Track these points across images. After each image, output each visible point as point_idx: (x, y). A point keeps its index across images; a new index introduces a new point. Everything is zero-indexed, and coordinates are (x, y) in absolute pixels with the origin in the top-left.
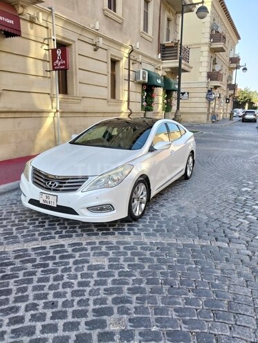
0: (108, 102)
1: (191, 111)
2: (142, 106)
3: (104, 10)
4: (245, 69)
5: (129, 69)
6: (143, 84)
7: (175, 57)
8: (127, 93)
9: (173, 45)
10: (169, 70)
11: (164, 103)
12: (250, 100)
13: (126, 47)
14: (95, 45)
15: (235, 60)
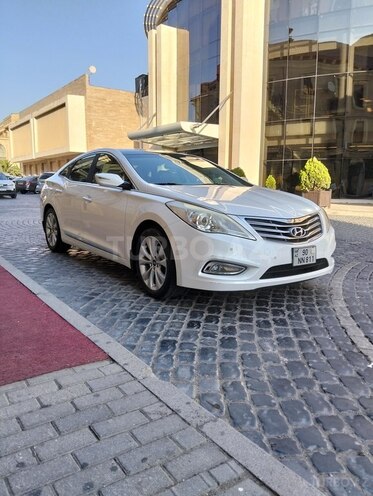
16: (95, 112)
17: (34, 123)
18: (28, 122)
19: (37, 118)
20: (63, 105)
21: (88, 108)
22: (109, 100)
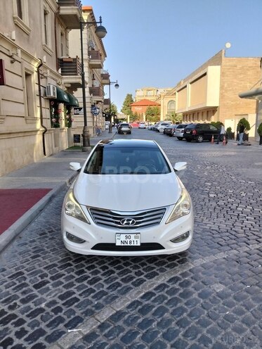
0: (26, 120)
1: (79, 126)
2: (52, 122)
3: (14, 18)
4: (117, 85)
5: (39, 84)
6: (51, 100)
7: (75, 73)
8: (39, 108)
9: (72, 60)
10: (69, 85)
11: (66, 118)
12: (115, 113)
13: (36, 61)
14: (11, 57)
15: (106, 77)
16: (227, 76)
17: (189, 86)
18: (186, 86)
19: (191, 83)
20: (205, 74)
21: (223, 74)
22: (239, 67)
